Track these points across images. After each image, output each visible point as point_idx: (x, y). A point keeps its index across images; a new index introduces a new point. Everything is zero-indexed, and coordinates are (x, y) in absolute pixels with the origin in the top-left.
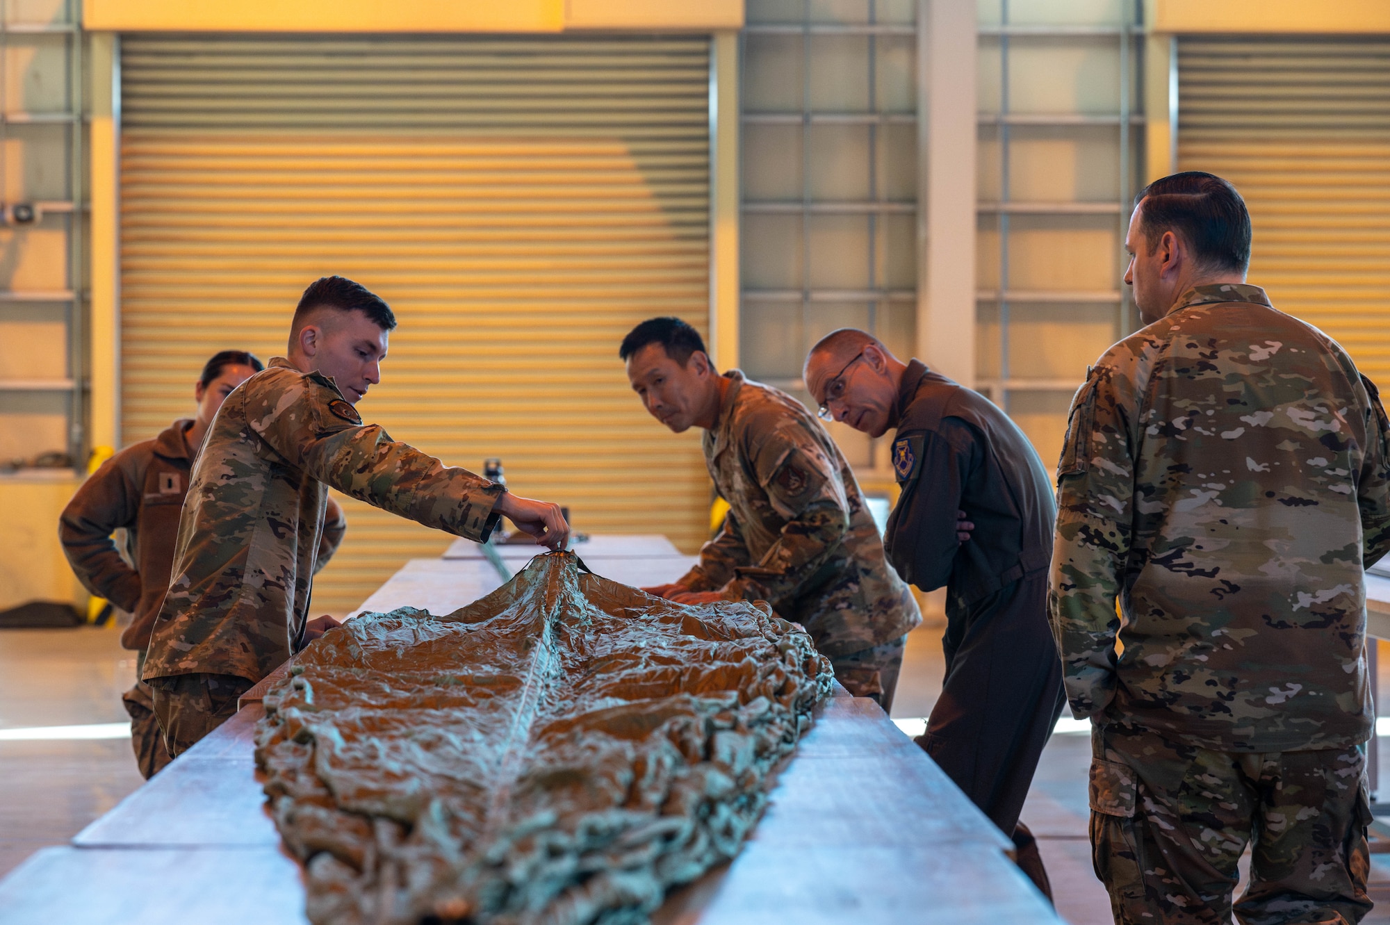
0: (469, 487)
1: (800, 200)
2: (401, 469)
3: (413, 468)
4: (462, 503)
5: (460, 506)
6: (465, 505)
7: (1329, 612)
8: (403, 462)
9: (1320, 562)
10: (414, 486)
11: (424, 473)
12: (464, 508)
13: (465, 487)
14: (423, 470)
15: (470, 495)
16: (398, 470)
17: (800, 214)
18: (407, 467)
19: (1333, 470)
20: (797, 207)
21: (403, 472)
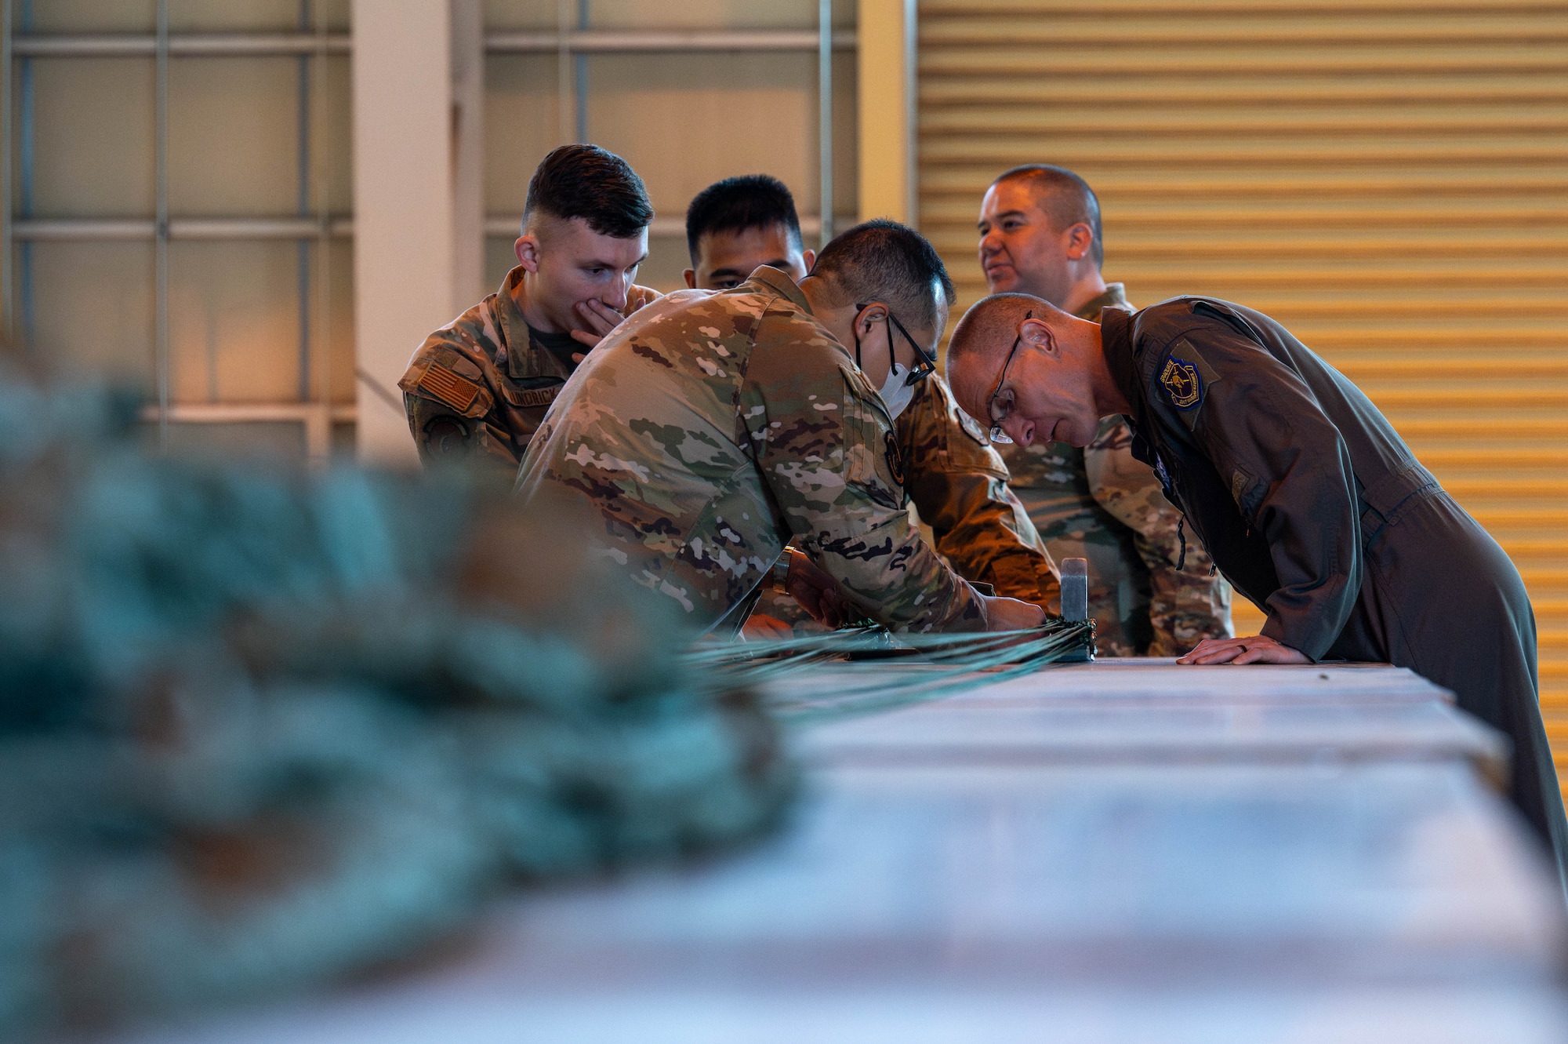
1: (151, 32)
7: (601, 482)
9: (628, 424)
17: (152, 55)
19: (717, 345)
20: (147, 44)
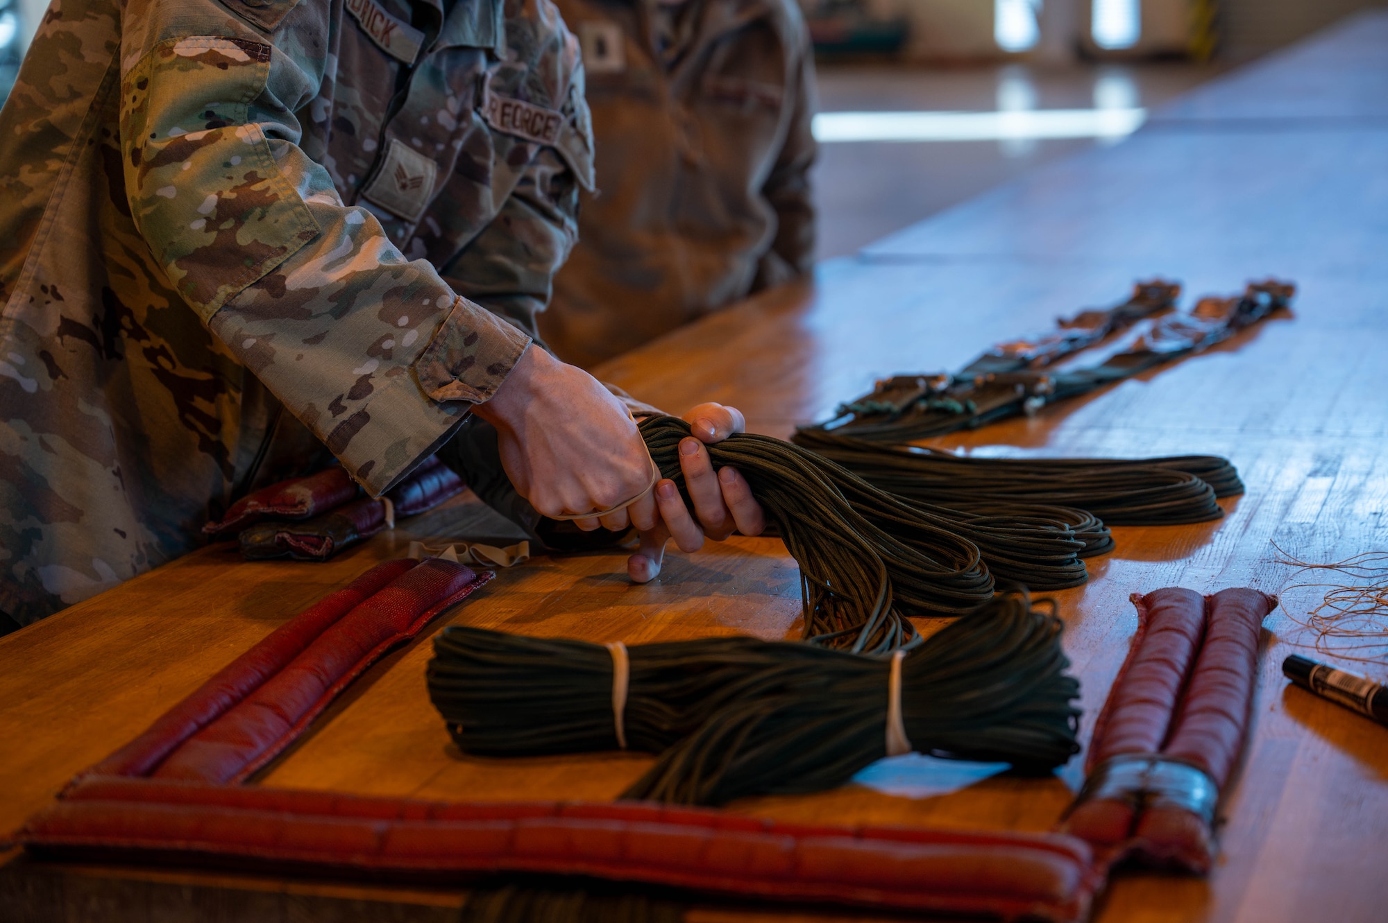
0: (388, 355)
2: (212, 224)
3: (244, 238)
4: (344, 403)
5: (336, 407)
6: (353, 408)
8: (222, 204)
10: (224, 291)
11: (269, 265)
12: (345, 416)
13: (375, 351)
14: (271, 252)
15: (379, 383)
16: (199, 225)
18: (228, 225)
21: (211, 237)
